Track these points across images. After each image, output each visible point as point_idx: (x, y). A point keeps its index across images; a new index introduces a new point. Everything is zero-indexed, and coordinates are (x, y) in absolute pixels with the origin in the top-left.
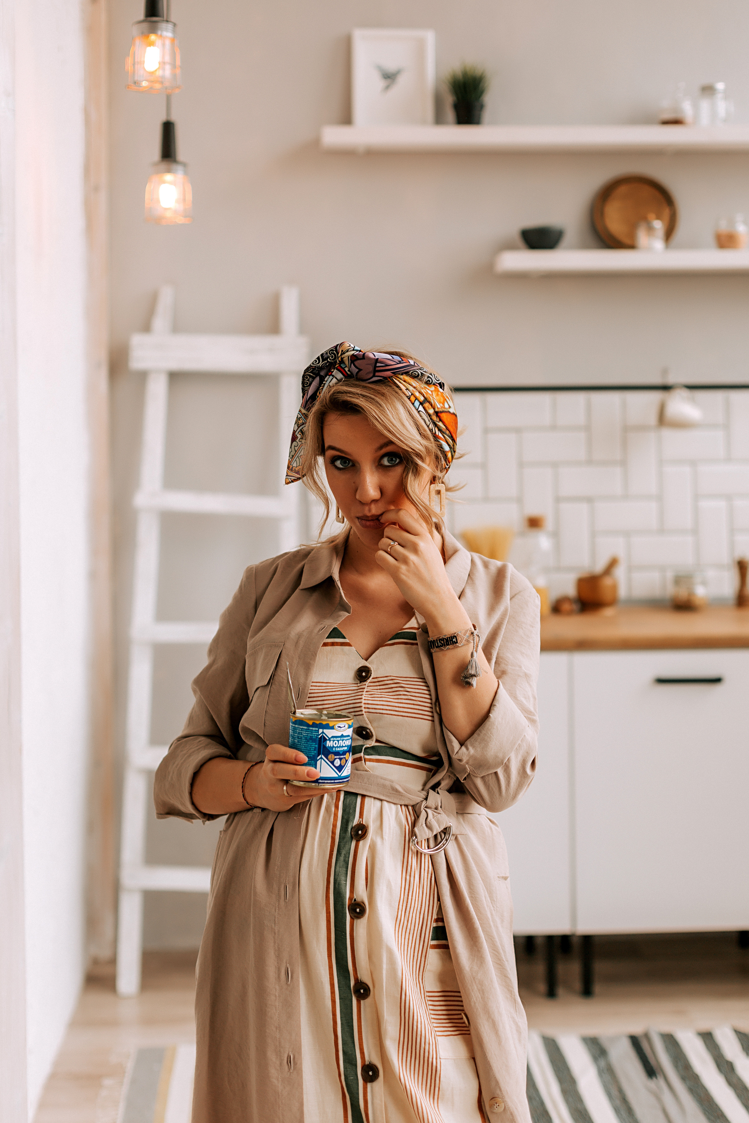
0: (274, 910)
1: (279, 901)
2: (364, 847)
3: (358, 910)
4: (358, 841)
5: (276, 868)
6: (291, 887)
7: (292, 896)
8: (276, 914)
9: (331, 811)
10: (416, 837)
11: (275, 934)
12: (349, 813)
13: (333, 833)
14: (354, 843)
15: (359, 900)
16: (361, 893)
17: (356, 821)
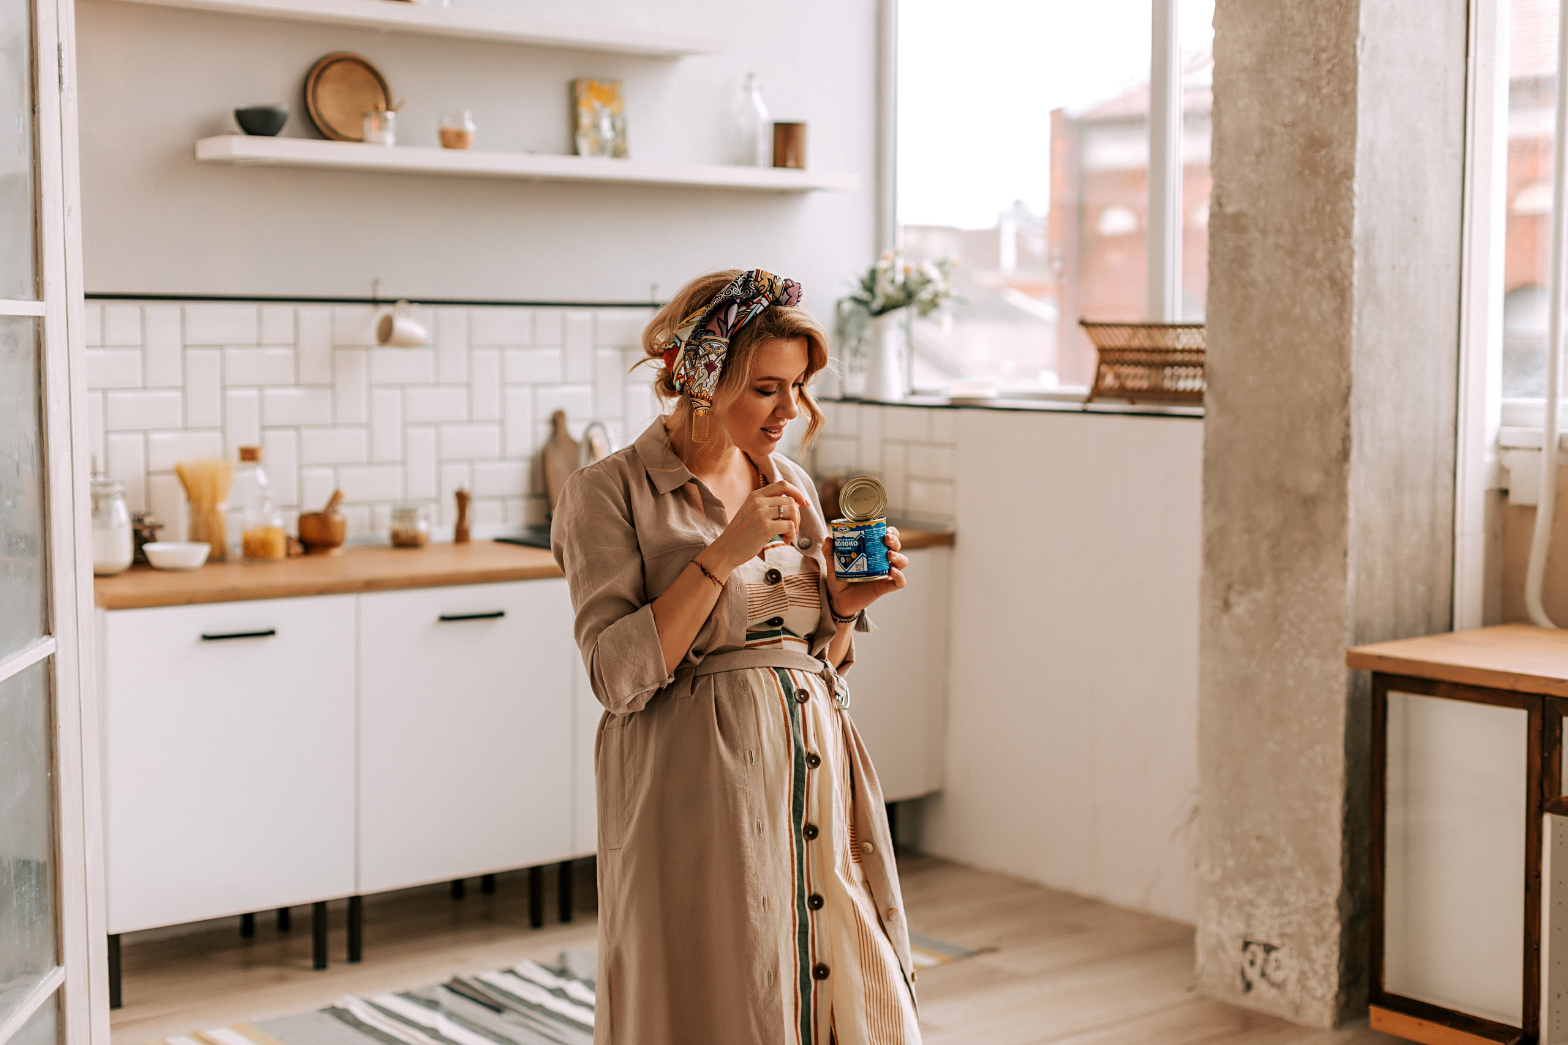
0: (743, 774)
1: (746, 765)
2: (808, 706)
3: (813, 761)
4: (802, 703)
5: (737, 738)
6: (755, 752)
7: (757, 760)
8: (746, 777)
9: (772, 683)
10: (839, 696)
11: (747, 794)
12: (787, 683)
13: (782, 700)
14: (799, 706)
15: (812, 753)
16: (814, 747)
17: (794, 689)
